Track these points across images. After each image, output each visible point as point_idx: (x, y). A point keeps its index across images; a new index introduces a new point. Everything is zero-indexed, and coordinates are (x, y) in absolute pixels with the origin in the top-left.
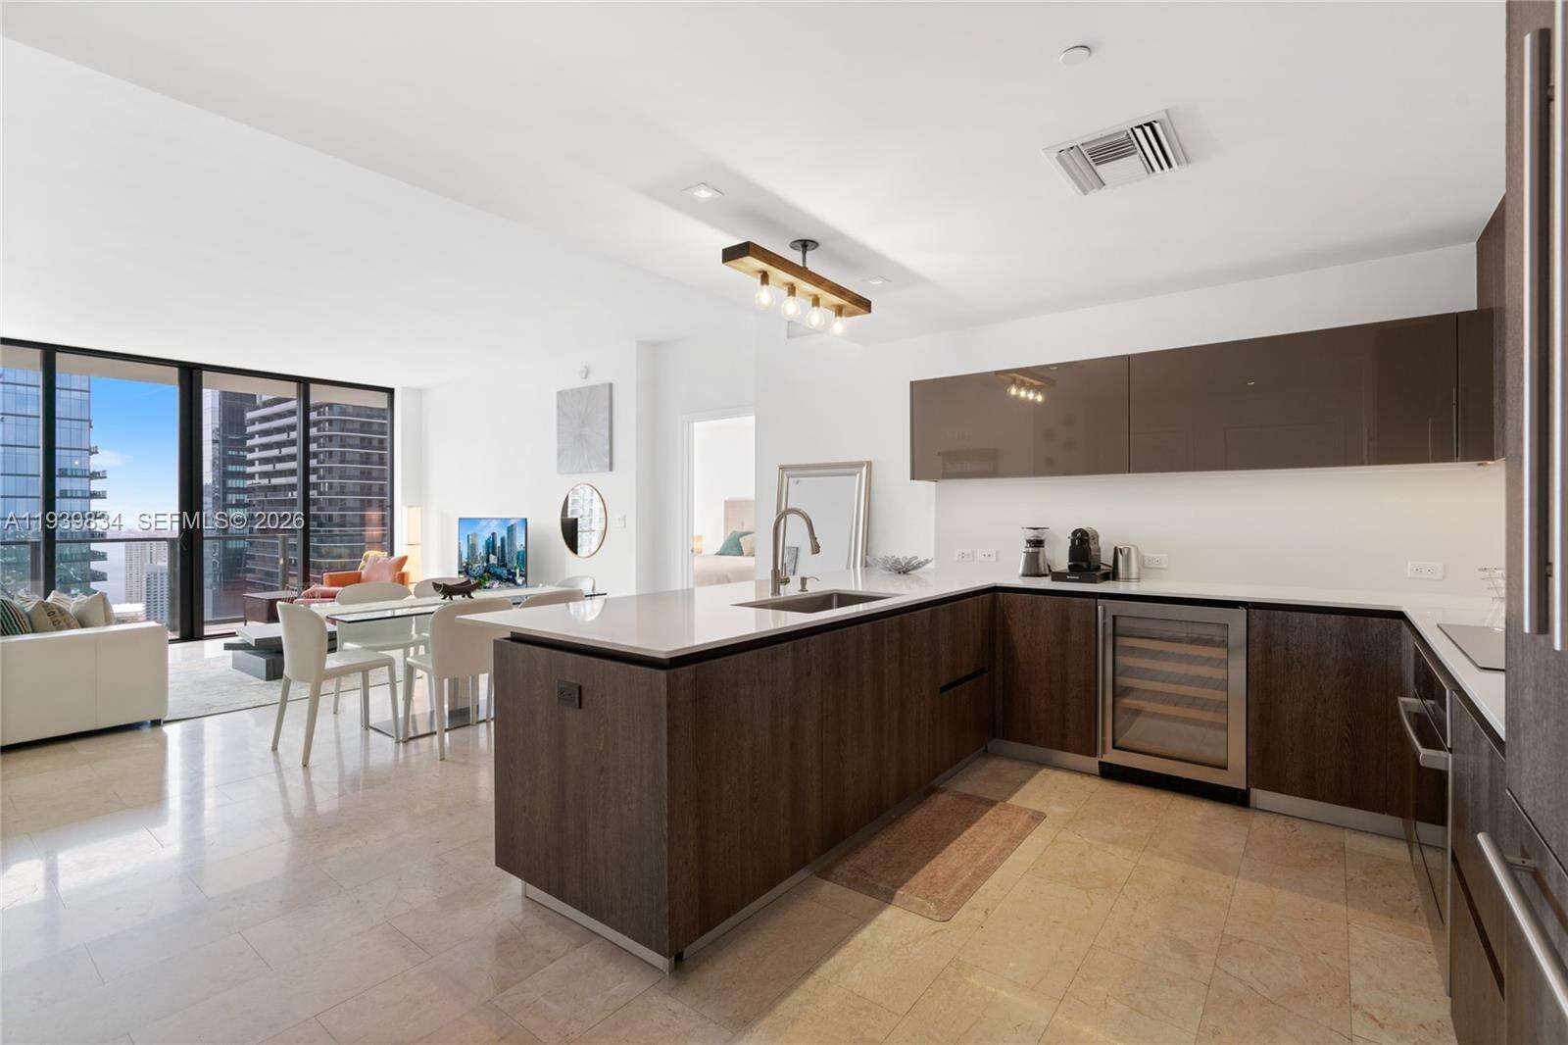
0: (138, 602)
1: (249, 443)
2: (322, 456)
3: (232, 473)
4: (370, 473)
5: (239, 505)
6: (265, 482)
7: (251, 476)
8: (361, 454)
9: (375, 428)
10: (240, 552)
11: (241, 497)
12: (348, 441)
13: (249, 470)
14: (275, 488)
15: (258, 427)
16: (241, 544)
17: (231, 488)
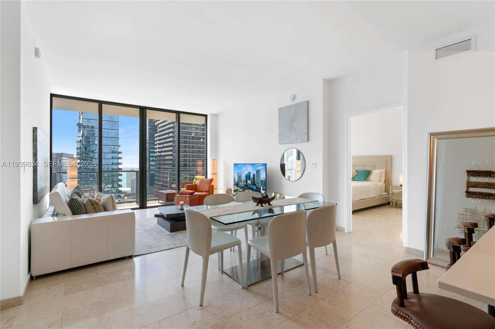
0: (129, 187)
3: (152, 152)
5: (153, 161)
6: (159, 154)
7: (156, 152)
8: (184, 145)
9: (188, 138)
10: (152, 174)
11: (153, 158)
13: (156, 151)
14: (162, 156)
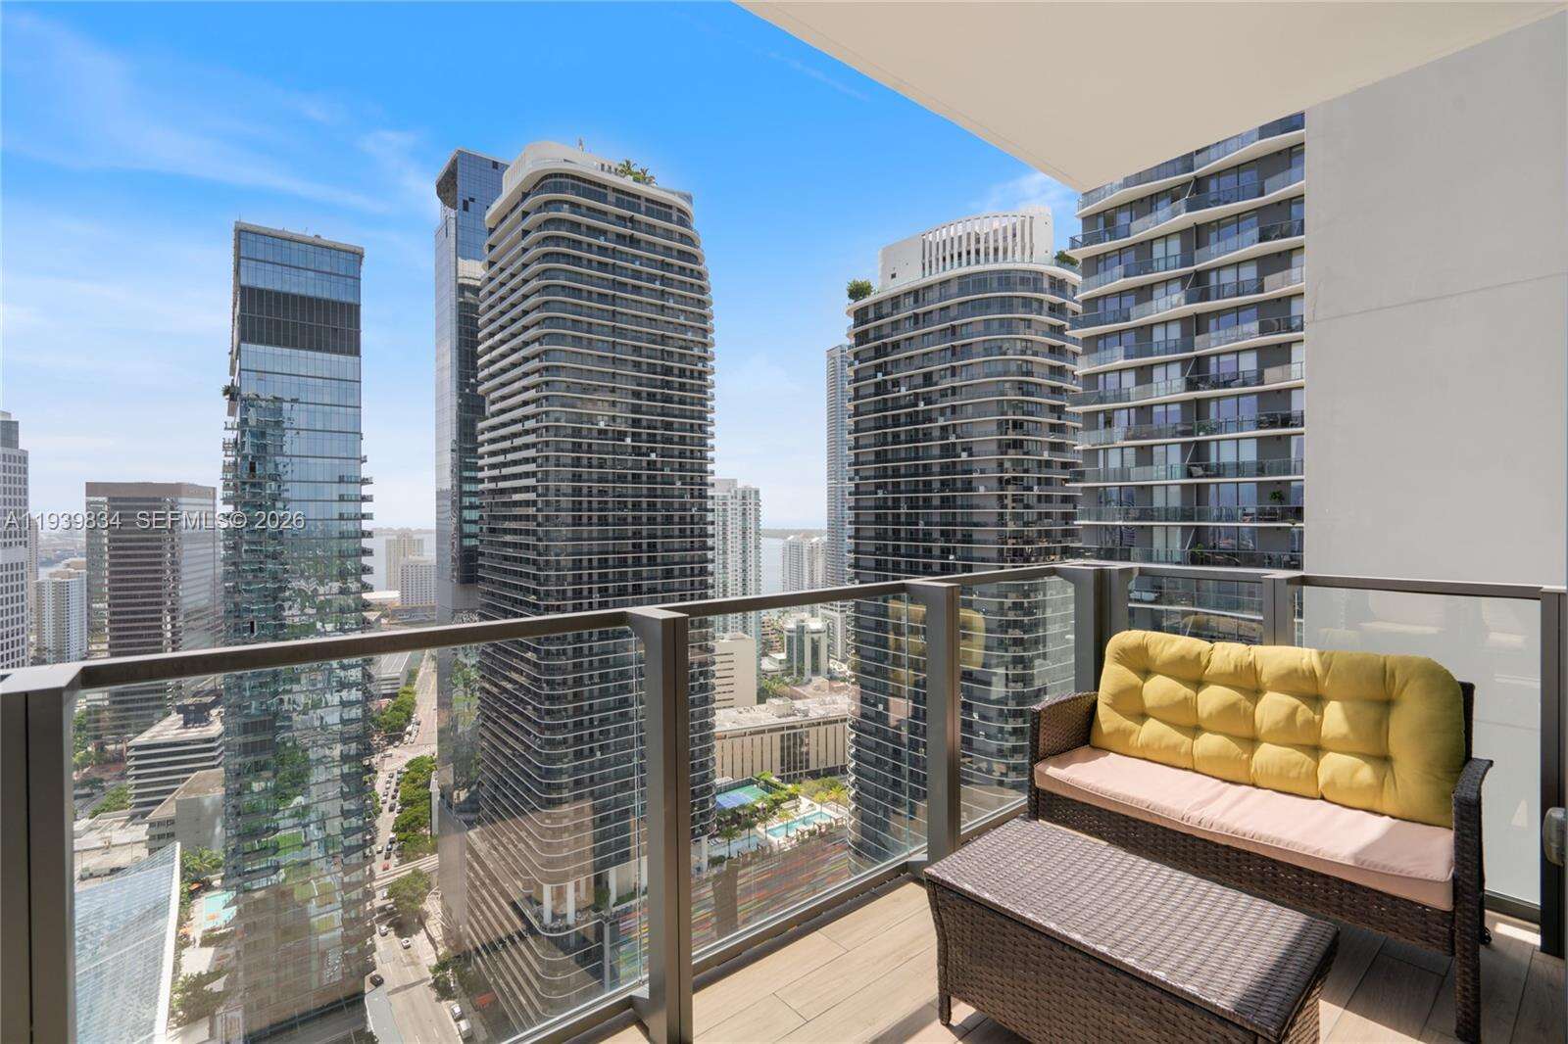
1: (481, 450)
2: (539, 461)
3: (467, 478)
4: (580, 476)
7: (482, 481)
11: (473, 499)
12: (562, 446)
13: (480, 475)
14: (502, 491)
15: (487, 436)
16: (473, 542)
17: (465, 492)
